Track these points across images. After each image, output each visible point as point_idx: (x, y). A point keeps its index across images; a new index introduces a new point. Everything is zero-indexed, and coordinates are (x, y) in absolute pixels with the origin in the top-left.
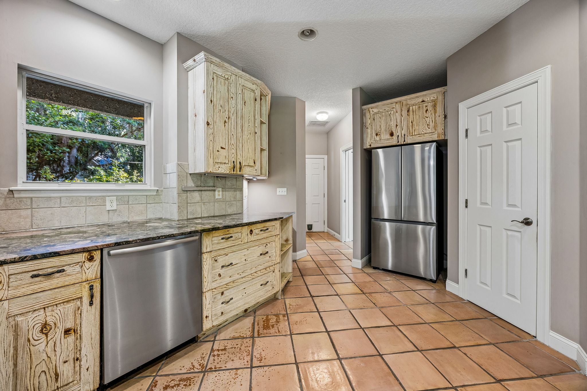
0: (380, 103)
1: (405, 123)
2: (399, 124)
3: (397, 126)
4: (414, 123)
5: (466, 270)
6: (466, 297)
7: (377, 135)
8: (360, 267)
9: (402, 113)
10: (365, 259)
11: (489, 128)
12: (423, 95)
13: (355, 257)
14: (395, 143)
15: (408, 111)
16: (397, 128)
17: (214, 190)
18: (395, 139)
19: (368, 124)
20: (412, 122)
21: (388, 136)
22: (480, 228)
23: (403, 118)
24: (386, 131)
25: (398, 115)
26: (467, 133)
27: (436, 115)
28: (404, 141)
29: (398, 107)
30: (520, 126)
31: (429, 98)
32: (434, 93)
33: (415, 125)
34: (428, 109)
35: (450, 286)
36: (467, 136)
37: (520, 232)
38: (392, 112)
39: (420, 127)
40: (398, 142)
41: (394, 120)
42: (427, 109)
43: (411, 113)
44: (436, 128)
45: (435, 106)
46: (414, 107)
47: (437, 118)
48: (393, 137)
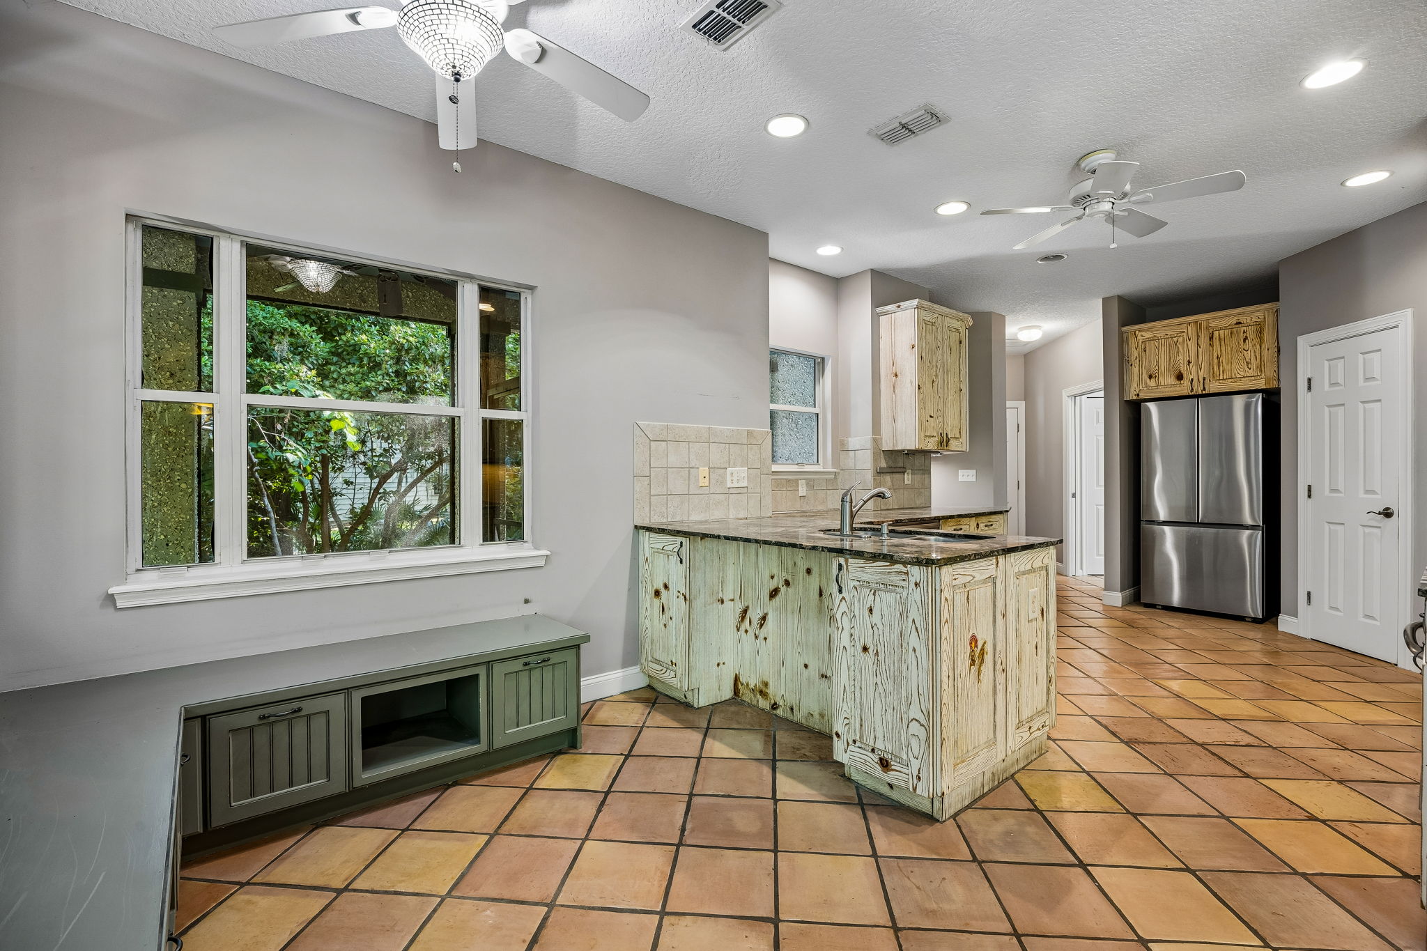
0: (1157, 324)
1: (1205, 358)
2: (1193, 359)
3: (1189, 362)
4: (1223, 359)
5: (1309, 593)
6: (1309, 636)
7: (1150, 377)
8: (1119, 604)
9: (1199, 341)
10: (1128, 592)
11: (1340, 381)
12: (1239, 314)
13: (1107, 588)
14: (1186, 391)
15: (1211, 338)
16: (1191, 366)
17: (904, 472)
18: (1185, 384)
19: (1133, 358)
20: (1217, 358)
21: (1172, 380)
22: (1330, 528)
23: (1200, 350)
24: (1168, 370)
25: (1192, 345)
26: (1310, 385)
27: (1263, 347)
28: (1204, 389)
29: (1191, 331)
30: (1379, 382)
31: (1249, 319)
32: (1259, 311)
33: (1224, 363)
34: (1248, 335)
35: (1286, 623)
36: (1309, 388)
37: (1380, 527)
38: (1181, 339)
39: (1233, 366)
40: (1192, 389)
41: (1184, 353)
42: (1246, 337)
43: (1216, 342)
44: (1263, 369)
45: (1260, 332)
46: (1222, 332)
47: (1265, 352)
48: (1182, 382)
